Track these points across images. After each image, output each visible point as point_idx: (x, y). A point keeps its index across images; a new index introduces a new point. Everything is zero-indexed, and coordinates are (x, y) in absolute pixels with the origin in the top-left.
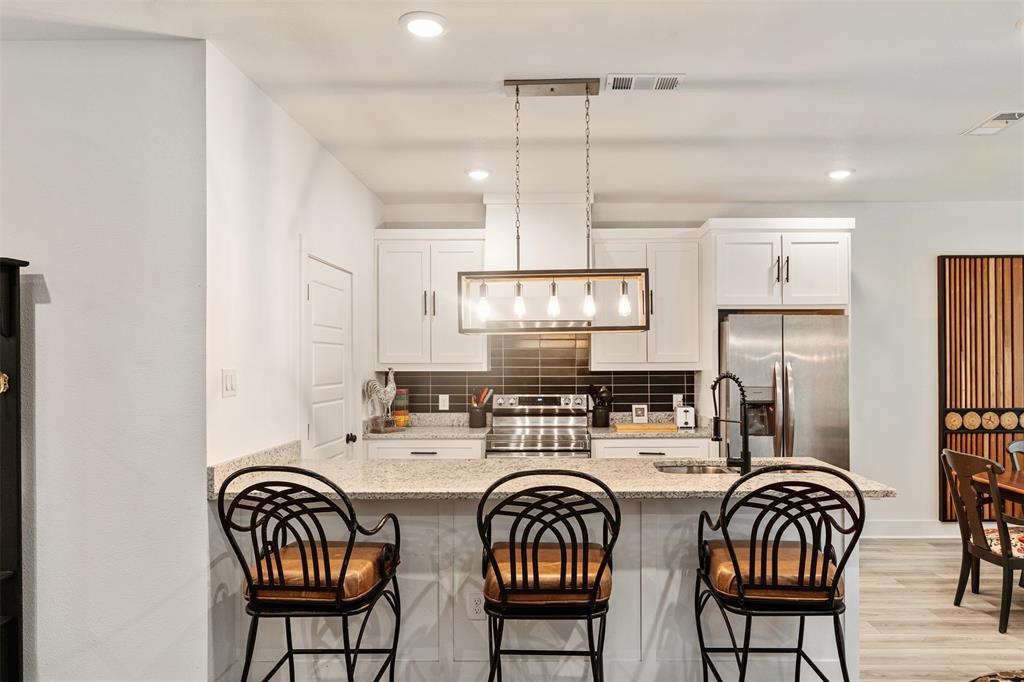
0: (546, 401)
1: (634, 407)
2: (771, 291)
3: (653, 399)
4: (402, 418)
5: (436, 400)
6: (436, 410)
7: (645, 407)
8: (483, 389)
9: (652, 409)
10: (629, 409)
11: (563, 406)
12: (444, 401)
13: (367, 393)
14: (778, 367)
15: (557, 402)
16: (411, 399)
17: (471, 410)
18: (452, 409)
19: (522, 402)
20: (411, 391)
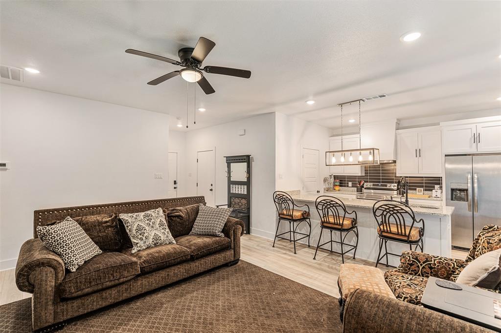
0: (382, 185)
1: (417, 189)
2: (471, 147)
3: (426, 186)
4: (337, 188)
5: (348, 183)
6: (348, 186)
7: (422, 189)
8: (361, 181)
9: (426, 190)
10: (416, 190)
11: (388, 187)
12: (350, 184)
13: (325, 180)
14: (470, 176)
15: (386, 186)
16: (340, 183)
17: (357, 187)
18: (352, 187)
19: (373, 185)
20: (340, 181)
